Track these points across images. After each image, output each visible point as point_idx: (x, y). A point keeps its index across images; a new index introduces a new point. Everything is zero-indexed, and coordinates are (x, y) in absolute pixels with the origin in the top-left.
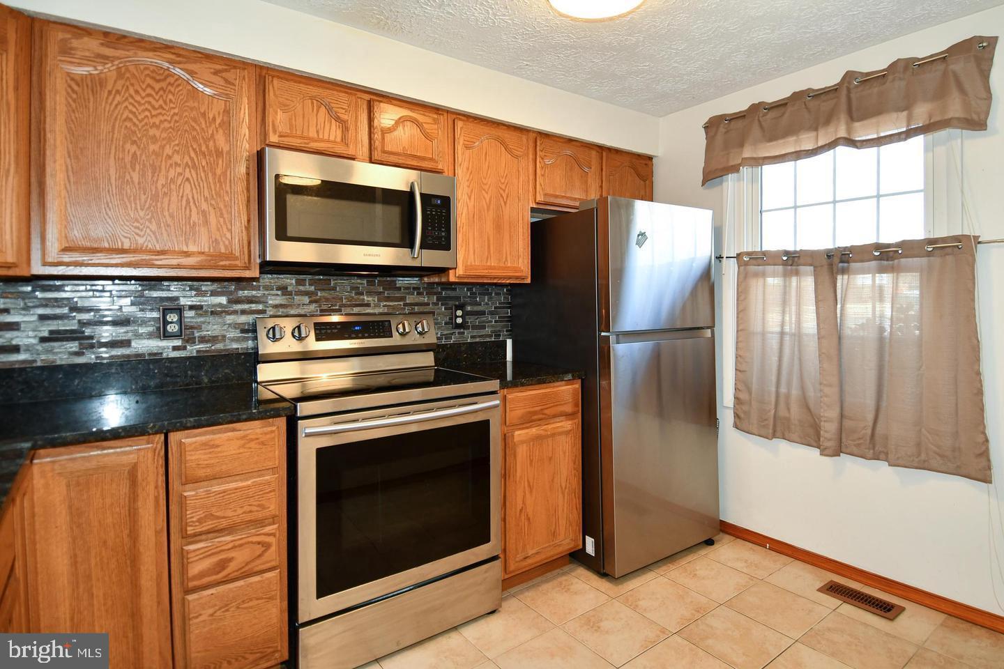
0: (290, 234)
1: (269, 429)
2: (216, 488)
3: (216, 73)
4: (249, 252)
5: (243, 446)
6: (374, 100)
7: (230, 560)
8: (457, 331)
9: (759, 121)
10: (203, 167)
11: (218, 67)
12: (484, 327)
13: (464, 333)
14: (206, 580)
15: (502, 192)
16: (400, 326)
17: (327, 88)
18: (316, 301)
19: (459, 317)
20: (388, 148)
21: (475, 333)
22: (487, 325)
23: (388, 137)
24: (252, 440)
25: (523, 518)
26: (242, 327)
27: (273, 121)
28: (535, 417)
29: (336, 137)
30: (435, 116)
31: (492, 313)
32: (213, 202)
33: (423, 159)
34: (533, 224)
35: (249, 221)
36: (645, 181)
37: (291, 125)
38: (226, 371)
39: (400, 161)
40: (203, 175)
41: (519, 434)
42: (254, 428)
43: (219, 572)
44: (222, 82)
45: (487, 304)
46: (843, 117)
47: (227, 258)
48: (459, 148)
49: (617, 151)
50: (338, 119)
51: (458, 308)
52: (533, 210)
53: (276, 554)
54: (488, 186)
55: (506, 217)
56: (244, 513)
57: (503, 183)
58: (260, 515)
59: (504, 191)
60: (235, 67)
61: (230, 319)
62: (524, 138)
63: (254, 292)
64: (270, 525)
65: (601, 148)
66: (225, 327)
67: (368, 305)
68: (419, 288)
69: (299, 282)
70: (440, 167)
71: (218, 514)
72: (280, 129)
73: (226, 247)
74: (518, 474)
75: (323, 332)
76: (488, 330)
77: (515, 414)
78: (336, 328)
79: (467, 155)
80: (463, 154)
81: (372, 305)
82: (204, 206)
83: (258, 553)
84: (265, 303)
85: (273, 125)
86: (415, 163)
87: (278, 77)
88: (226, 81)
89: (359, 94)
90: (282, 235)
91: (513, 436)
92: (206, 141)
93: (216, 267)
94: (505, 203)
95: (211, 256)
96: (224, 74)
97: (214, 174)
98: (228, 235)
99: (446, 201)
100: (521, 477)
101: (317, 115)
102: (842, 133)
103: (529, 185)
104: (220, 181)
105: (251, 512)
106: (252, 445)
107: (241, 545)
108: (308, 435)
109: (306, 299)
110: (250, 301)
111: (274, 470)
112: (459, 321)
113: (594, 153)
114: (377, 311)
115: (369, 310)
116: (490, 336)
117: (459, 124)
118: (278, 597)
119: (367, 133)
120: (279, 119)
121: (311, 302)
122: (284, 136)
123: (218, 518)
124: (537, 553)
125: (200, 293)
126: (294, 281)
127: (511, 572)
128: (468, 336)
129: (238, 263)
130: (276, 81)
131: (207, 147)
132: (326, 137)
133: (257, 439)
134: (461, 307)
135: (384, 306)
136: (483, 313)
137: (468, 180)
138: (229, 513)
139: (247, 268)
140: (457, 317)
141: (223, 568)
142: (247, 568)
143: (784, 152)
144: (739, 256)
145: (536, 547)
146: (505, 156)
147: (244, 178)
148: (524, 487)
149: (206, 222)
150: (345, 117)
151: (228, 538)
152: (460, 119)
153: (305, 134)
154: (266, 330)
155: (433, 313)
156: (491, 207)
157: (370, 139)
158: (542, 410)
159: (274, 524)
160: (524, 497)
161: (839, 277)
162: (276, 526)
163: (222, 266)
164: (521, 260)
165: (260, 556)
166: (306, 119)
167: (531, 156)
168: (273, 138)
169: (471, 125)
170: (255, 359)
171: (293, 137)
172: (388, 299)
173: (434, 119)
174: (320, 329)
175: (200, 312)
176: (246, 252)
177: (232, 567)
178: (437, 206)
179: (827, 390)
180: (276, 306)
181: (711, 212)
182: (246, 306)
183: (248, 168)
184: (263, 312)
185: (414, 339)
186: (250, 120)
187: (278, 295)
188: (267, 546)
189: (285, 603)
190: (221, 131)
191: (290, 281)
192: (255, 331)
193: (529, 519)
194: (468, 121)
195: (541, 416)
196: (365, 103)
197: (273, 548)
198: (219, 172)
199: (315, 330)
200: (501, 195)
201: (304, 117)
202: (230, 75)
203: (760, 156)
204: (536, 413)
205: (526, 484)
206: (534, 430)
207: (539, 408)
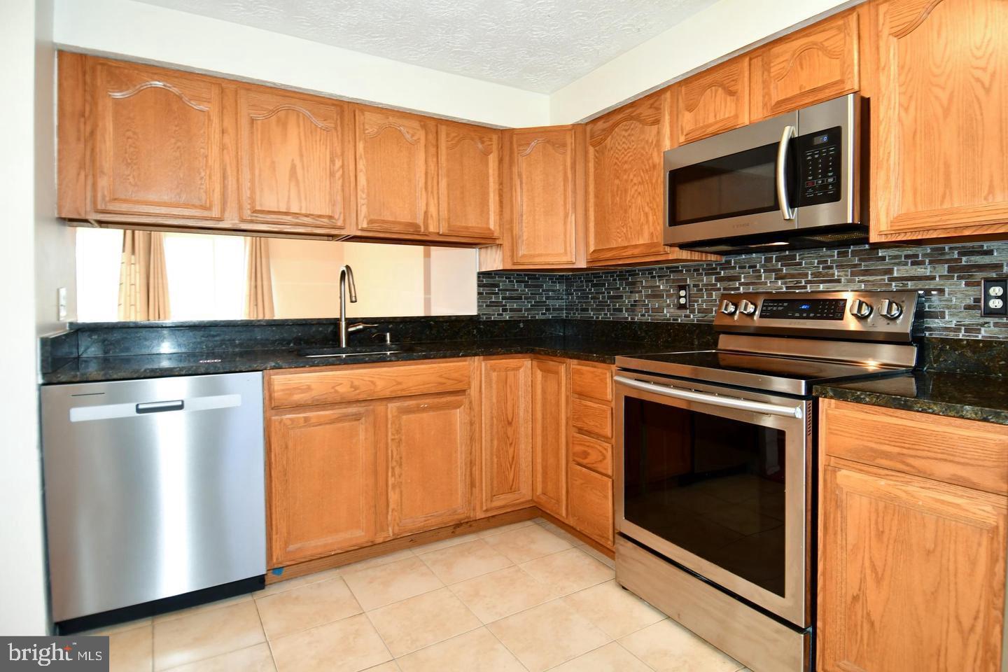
0: (678, 219)
1: (605, 371)
2: (583, 402)
5: (593, 379)
7: (588, 454)
8: (992, 321)
10: (647, 181)
11: (653, 100)
14: (579, 460)
17: (723, 68)
18: (781, 279)
20: (782, 96)
23: (781, 84)
24: (597, 376)
27: (681, 125)
28: (882, 461)
29: (730, 113)
30: (842, 21)
32: (651, 205)
37: (696, 121)
40: (646, 186)
41: (846, 475)
42: (601, 368)
47: (655, 247)
50: (731, 93)
60: (662, 95)
64: (605, 442)
70: (848, 86)
71: (583, 419)
72: (687, 128)
75: (769, 309)
78: (782, 306)
79: (901, 48)
82: (647, 209)
83: (600, 459)
85: (682, 128)
89: (752, 54)
90: (673, 220)
91: (835, 474)
95: (648, 245)
97: (652, 184)
101: (715, 100)
104: (655, 188)
106: (597, 379)
107: (592, 447)
112: (997, 304)
117: (883, 9)
119: (761, 92)
120: (686, 120)
122: (689, 134)
123: (584, 422)
125: (698, 274)
129: (660, 249)
130: (683, 90)
132: (722, 116)
134: (1001, 281)
138: (588, 421)
141: (586, 458)
142: (594, 465)
149: (648, 221)
150: (736, 87)
151: (588, 438)
153: (706, 123)
157: (763, 96)
160: (863, 581)
163: (654, 252)
166: (706, 108)
171: (695, 130)
174: (767, 306)
177: (589, 459)
178: (824, 145)
185: (875, 324)
186: (671, 131)
187: (749, 273)
188: (604, 457)
193: (871, 622)
195: (897, 465)
199: (763, 306)
202: (658, 104)
204: (887, 455)
205: (867, 563)
206: (883, 482)
207: (897, 450)
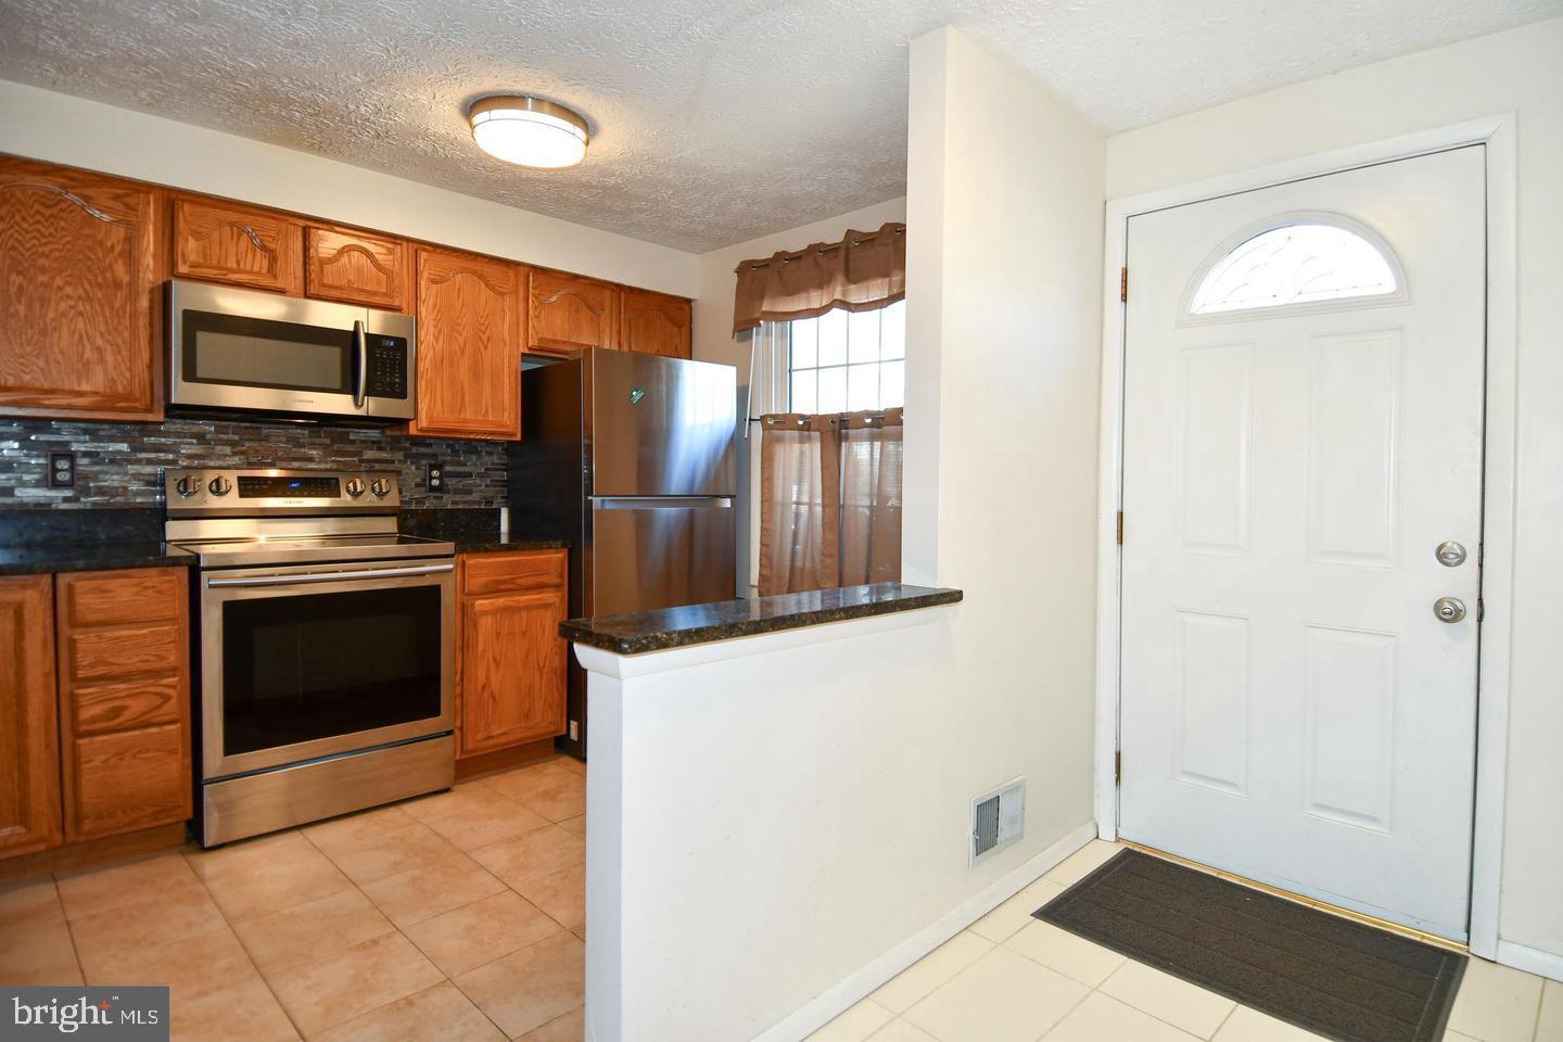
0: (200, 374)
1: (168, 578)
2: (109, 634)
3: (116, 198)
4: (152, 393)
5: (138, 593)
6: (310, 227)
7: (125, 708)
8: (432, 495)
9: (779, 272)
10: (99, 300)
11: (119, 191)
12: (470, 492)
13: (441, 498)
14: (98, 726)
15: (481, 335)
16: (351, 485)
17: (252, 214)
18: (242, 453)
19: (435, 478)
20: (329, 280)
21: (458, 498)
22: (474, 489)
23: (328, 268)
24: (147, 588)
25: (486, 694)
26: (147, 478)
27: (183, 251)
28: (502, 587)
29: (261, 268)
30: (391, 246)
31: (481, 476)
32: (110, 338)
33: (374, 294)
34: (523, 373)
35: (151, 359)
36: (680, 327)
37: (205, 255)
38: (128, 528)
39: (344, 296)
40: (98, 308)
41: (481, 604)
42: (152, 577)
43: (113, 719)
44: (122, 208)
45: (475, 464)
46: (840, 278)
47: (126, 400)
48: (423, 283)
49: (641, 292)
50: (263, 248)
51: (432, 467)
52: (523, 355)
53: (177, 705)
54: (461, 327)
55: (487, 363)
56: (140, 661)
57: (483, 324)
58: (158, 665)
59: (484, 333)
60: (139, 192)
61: (132, 469)
62: (511, 273)
63: (163, 440)
64: (170, 677)
65: (619, 287)
66: (128, 478)
67: (311, 460)
68: (380, 442)
69: (219, 430)
70: (396, 303)
71: (110, 660)
72: (192, 258)
73: (125, 387)
74: (480, 647)
75: (250, 487)
76: (475, 496)
77: (476, 582)
78: (266, 484)
79: (434, 292)
80: (427, 289)
81: (317, 460)
82: (99, 342)
83: (156, 704)
84: (176, 452)
85: (183, 255)
86: (362, 298)
87: (189, 201)
88: (128, 206)
89: (291, 220)
90: (190, 375)
91: (473, 605)
92: (103, 271)
93: (112, 409)
94: (486, 347)
95: (107, 396)
96: (126, 200)
97: (112, 307)
98: (128, 375)
99: (401, 344)
100: (484, 651)
101: (237, 243)
102: (838, 296)
103: (518, 328)
104: (118, 315)
105: (147, 661)
106: (148, 592)
107: (136, 695)
108: (211, 586)
109: (228, 450)
110: (158, 448)
111: (173, 620)
112: (435, 482)
113: (608, 293)
114: (322, 466)
115: (312, 466)
116: (479, 503)
117: (424, 255)
118: (180, 750)
119: (301, 263)
120: (190, 247)
121: (234, 454)
122: (196, 267)
123: (111, 664)
124: (503, 734)
125: (95, 437)
126: (213, 429)
127: (467, 752)
128: (448, 501)
129: (137, 404)
130: (187, 207)
131: (104, 278)
132: (248, 268)
133: (154, 587)
134: (439, 467)
135: (333, 461)
136: (469, 475)
137: (434, 320)
138: (122, 660)
139: (149, 410)
140: (431, 478)
141: (117, 716)
142: (143, 718)
143: (798, 309)
144: (763, 419)
145: (504, 728)
146: (485, 293)
147: (147, 311)
148: (489, 661)
149: (102, 360)
150: (273, 246)
151: (122, 686)
152: (425, 250)
153: (222, 264)
154: (176, 482)
155: (399, 473)
156: (466, 352)
157: (305, 270)
158: (512, 579)
159: (174, 676)
160: (488, 671)
161: (843, 444)
162: (176, 679)
163: (121, 408)
164: (506, 414)
165: (158, 707)
166: (224, 247)
167: (522, 294)
168: (183, 269)
169: (437, 257)
170: (162, 515)
171: (207, 267)
172: (338, 453)
173: (388, 249)
174: (245, 484)
175: (95, 460)
176: (148, 394)
177: (126, 716)
178: (389, 348)
179: (828, 561)
180: (190, 457)
181: (734, 369)
182: (153, 455)
183: (151, 301)
184: (174, 462)
185: (369, 500)
186: (155, 248)
187: (193, 444)
188: (167, 698)
189: (189, 761)
190: (120, 262)
191: (209, 428)
192: (163, 484)
193: (494, 697)
194: (434, 252)
195: (511, 586)
196: (300, 229)
197: (174, 701)
198: (117, 305)
199: (239, 484)
200: (480, 338)
201: (221, 245)
202: (131, 201)
203: (779, 310)
204: (504, 582)
205: (491, 659)
206: (501, 600)
207: (509, 577)
